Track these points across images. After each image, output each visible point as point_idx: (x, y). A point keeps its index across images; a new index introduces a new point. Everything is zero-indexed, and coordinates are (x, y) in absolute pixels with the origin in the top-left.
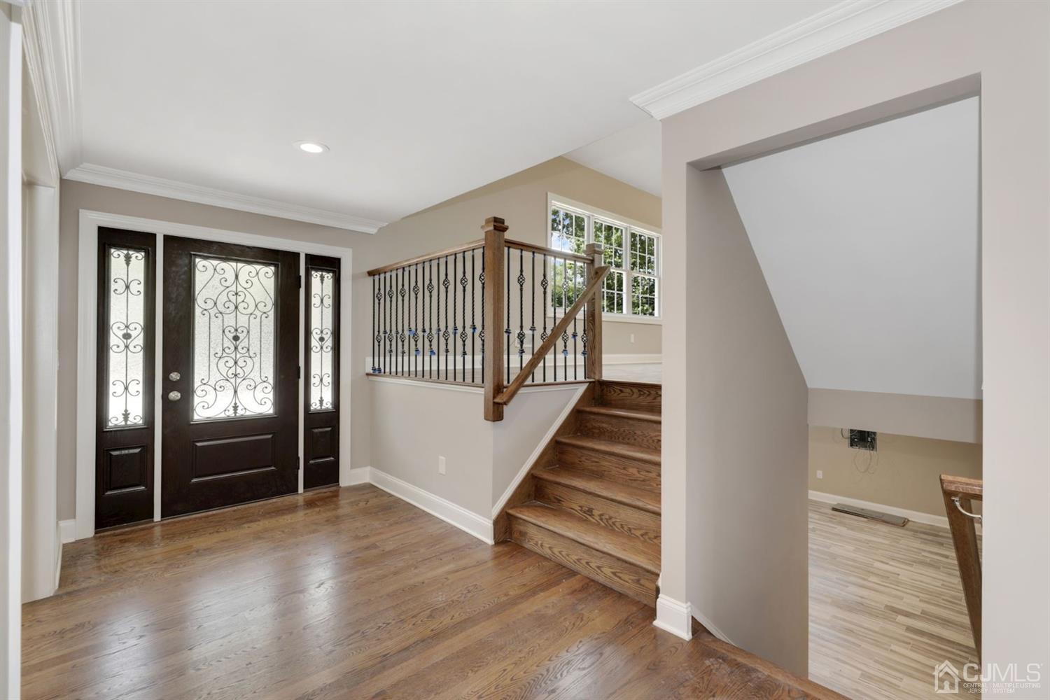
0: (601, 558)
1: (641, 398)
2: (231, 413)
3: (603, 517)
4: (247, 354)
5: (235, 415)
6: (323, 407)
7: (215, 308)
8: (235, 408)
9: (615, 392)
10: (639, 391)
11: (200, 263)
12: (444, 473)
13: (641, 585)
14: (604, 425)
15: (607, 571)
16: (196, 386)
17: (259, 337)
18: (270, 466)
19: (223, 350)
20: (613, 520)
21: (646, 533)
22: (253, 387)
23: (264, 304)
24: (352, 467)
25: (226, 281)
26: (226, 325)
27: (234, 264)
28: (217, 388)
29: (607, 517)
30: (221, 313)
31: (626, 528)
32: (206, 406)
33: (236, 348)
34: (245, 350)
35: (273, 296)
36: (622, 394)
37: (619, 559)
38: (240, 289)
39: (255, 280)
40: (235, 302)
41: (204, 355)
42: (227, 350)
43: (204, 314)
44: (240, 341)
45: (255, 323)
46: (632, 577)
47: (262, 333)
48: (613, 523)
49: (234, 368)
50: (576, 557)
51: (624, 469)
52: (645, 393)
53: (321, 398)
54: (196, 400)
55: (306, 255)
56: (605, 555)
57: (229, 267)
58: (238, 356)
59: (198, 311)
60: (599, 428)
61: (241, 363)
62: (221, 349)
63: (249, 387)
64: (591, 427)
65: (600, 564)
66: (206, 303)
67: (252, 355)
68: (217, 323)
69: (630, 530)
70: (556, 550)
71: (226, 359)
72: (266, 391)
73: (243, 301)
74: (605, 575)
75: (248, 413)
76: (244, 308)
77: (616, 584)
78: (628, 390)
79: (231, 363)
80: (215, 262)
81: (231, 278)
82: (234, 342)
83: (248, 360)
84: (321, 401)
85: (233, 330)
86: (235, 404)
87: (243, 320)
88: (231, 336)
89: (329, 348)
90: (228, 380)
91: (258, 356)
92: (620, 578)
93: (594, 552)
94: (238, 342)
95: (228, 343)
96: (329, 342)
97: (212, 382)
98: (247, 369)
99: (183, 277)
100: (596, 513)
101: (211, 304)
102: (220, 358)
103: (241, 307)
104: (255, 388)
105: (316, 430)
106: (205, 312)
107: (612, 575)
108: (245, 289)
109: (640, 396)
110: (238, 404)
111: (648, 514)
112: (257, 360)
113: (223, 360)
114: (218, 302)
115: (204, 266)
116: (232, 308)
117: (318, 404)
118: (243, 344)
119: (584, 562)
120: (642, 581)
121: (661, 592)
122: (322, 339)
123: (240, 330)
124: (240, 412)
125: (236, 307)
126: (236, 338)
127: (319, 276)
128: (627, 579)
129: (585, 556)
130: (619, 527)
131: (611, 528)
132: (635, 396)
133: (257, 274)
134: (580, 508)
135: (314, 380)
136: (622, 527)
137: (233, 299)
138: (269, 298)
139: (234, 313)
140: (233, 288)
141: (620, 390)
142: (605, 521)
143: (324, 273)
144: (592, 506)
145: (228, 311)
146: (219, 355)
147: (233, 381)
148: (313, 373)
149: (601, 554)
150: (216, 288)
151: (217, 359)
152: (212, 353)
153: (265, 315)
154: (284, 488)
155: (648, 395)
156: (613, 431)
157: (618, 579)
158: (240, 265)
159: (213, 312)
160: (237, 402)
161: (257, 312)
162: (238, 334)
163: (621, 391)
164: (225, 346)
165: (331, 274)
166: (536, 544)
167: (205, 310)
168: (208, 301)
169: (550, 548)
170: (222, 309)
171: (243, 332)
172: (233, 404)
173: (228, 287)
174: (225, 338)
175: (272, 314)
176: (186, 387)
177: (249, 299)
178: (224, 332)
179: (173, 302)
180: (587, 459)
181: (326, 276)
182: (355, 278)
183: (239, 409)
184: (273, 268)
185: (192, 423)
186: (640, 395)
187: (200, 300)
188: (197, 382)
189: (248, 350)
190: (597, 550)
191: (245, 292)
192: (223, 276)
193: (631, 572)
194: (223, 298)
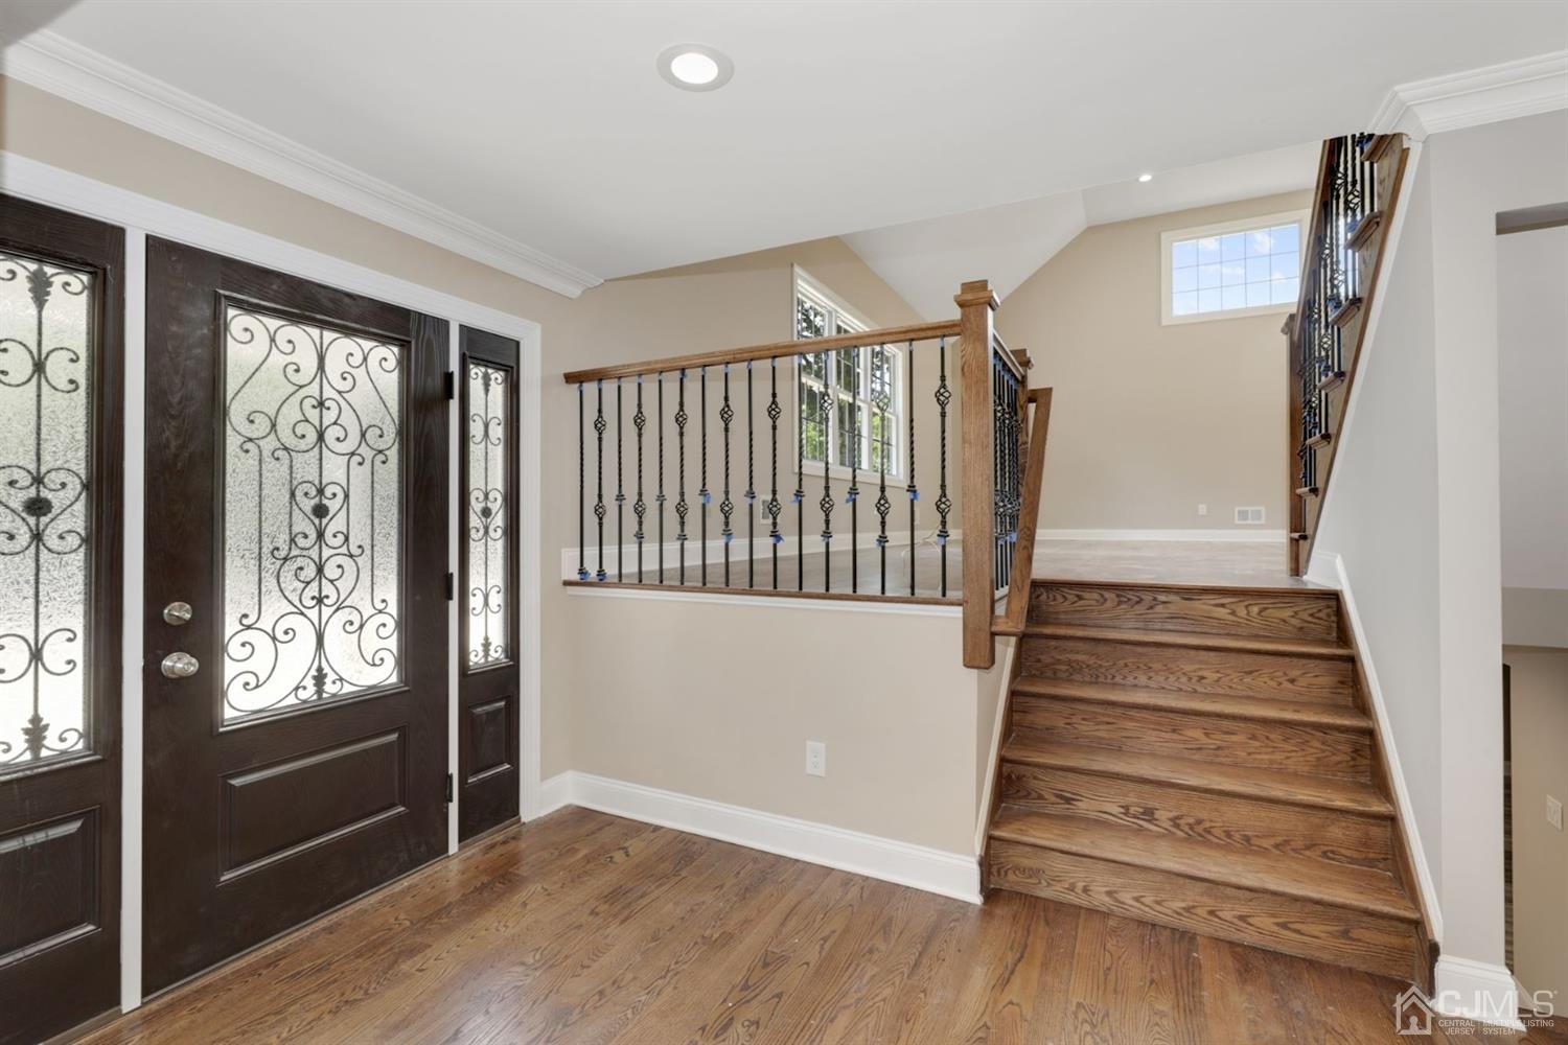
0: (1251, 900)
1: (1122, 607)
2: (309, 693)
3: (1182, 822)
4: (344, 550)
5: (320, 698)
6: (490, 659)
7: (273, 436)
8: (320, 679)
9: (1065, 598)
10: (1118, 596)
11: (238, 322)
12: (823, 775)
13: (1354, 940)
14: (1080, 657)
15: (1266, 922)
16: (228, 633)
17: (369, 509)
18: (392, 806)
19: (292, 540)
20: (1208, 825)
21: (1287, 842)
22: (356, 625)
23: (379, 432)
24: (544, 777)
25: (297, 371)
26: (298, 477)
27: (315, 332)
28: (280, 635)
29: (1191, 821)
30: (286, 449)
31: (1237, 836)
32: (253, 684)
33: (321, 535)
34: (341, 538)
35: (396, 415)
36: (1082, 602)
37: (1295, 899)
38: (328, 392)
39: (360, 373)
40: (317, 424)
41: (247, 553)
42: (301, 541)
43: (247, 451)
44: (329, 517)
45: (360, 475)
46: (1329, 928)
47: (377, 499)
48: (1205, 830)
49: (315, 584)
50: (1183, 905)
51: (1174, 731)
52: (1129, 600)
53: (486, 639)
54: (230, 669)
55: (462, 327)
56: (1256, 895)
57: (302, 340)
58: (326, 553)
59: (232, 442)
60: (1069, 663)
61: (331, 571)
62: (287, 538)
63: (348, 628)
64: (1050, 660)
65: (1244, 910)
66: (252, 422)
67: (355, 551)
68: (276, 473)
69: (1247, 839)
70: (1127, 897)
71: (300, 562)
72: (383, 632)
73: (335, 423)
74: (1262, 929)
75: (348, 689)
76: (338, 439)
77: (1289, 943)
78: (1095, 595)
79: (310, 571)
80: (273, 323)
81: (309, 364)
82: (317, 521)
83: (346, 562)
84: (486, 645)
85: (313, 492)
86: (320, 669)
87: (335, 469)
88: (308, 505)
89: (500, 531)
90: (302, 614)
91: (368, 552)
92: (1298, 932)
93: (1229, 891)
94: (325, 521)
95: (303, 524)
96: (499, 520)
97: (266, 623)
98: (344, 585)
99: (197, 351)
100: (1160, 815)
101: (262, 426)
102: (285, 559)
103: (331, 435)
104: (361, 627)
105: (479, 710)
106: (249, 446)
107: (1276, 929)
108: (340, 392)
109: (1118, 605)
110: (327, 670)
111: (1291, 808)
112: (364, 561)
113: (291, 566)
114: (281, 421)
115: (246, 330)
116: (312, 436)
117: (481, 654)
118: (335, 525)
119: (1202, 912)
120: (1355, 934)
121: (1441, 950)
122: (486, 512)
123: (328, 492)
124: (330, 688)
125: (321, 437)
126: (320, 511)
127: (480, 375)
128: (1316, 933)
129: (1205, 899)
130: (1223, 835)
131: (1200, 839)
132: (1108, 604)
133: (365, 359)
134: (1122, 810)
135: (475, 602)
136: (1228, 835)
137: (313, 415)
138: (388, 417)
139: (316, 450)
140: (314, 390)
141: (1078, 596)
142: (1186, 829)
143: (490, 371)
144: (1151, 804)
145: (303, 445)
146: (283, 554)
147: (313, 614)
148: (472, 586)
149: (1247, 893)
150: (276, 387)
151: (279, 563)
152: (267, 547)
153: (381, 457)
154: (423, 848)
155: (1138, 603)
156: (1100, 666)
157: (1294, 935)
158: (329, 335)
159: (269, 444)
160: (324, 664)
161: (364, 450)
162: (325, 501)
163: (1080, 598)
164: (296, 529)
165: (502, 373)
166: (1072, 888)
167: (251, 440)
168: (258, 418)
169: (1109, 893)
170: (291, 441)
171: (335, 495)
172: (313, 672)
173: (301, 387)
174: (296, 511)
175: (393, 455)
176: (203, 637)
177: (348, 419)
178: (293, 495)
179: (173, 417)
180: (1084, 719)
181: (493, 377)
182: (546, 383)
183: (328, 681)
184: (396, 350)
185: (221, 730)
186: (1120, 603)
187: (237, 413)
188: (231, 625)
189: (347, 539)
190: (1239, 888)
191: (342, 403)
192: (289, 359)
193: (1325, 920)
194: (290, 414)
